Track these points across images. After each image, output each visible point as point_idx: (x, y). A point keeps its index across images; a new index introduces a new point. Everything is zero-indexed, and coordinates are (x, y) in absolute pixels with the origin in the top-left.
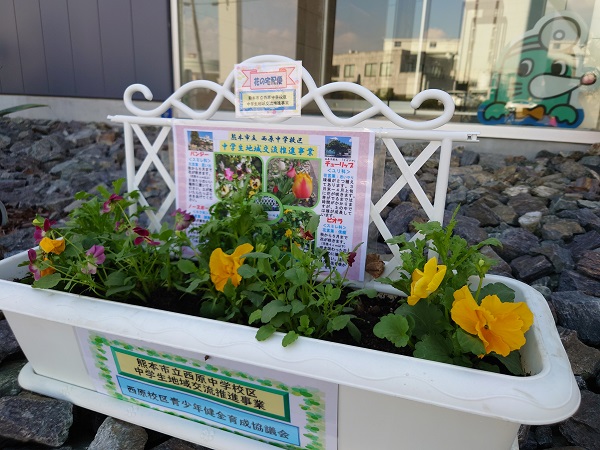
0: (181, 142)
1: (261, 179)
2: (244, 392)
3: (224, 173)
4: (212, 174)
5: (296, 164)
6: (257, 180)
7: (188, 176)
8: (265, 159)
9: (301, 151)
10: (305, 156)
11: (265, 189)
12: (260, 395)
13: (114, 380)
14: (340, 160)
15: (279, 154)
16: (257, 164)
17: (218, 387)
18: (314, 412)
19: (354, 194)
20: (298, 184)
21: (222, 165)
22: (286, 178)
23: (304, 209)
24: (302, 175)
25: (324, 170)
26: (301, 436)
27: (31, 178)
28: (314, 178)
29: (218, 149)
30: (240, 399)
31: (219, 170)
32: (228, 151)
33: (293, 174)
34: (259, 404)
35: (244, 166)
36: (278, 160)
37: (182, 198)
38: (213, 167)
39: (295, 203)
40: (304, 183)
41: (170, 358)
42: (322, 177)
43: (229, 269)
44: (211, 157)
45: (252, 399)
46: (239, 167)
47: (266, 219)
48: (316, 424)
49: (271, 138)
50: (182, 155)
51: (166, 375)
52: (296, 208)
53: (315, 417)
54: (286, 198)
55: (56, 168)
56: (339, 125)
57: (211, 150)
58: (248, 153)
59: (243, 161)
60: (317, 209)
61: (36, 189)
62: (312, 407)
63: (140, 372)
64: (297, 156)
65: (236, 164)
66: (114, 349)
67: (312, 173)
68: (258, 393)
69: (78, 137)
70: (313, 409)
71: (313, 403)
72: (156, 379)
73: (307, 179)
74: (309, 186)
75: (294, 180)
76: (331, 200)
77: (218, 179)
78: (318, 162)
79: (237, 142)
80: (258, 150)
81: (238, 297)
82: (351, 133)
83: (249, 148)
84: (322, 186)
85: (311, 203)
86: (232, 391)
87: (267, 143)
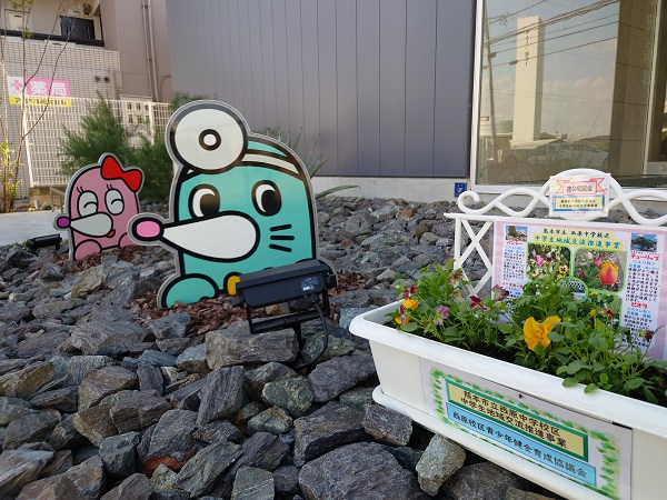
0: (500, 234)
1: (569, 266)
2: (550, 430)
3: (536, 259)
4: (524, 260)
5: (603, 254)
6: (565, 266)
7: (504, 259)
8: (573, 250)
9: (608, 244)
10: (611, 248)
11: (572, 274)
12: (563, 434)
13: (444, 406)
14: (645, 253)
15: (586, 246)
16: (566, 253)
17: (528, 422)
18: (609, 455)
19: (659, 283)
20: (604, 272)
21: (534, 253)
22: (593, 266)
23: (609, 293)
24: (608, 264)
25: (630, 261)
26: (598, 477)
27: (348, 249)
28: (620, 267)
29: (531, 239)
30: (545, 435)
31: (530, 256)
32: (540, 242)
33: (599, 262)
34: (562, 442)
35: (553, 253)
36: (586, 251)
37: (498, 276)
38: (526, 254)
39: (601, 287)
40: (609, 271)
41: (490, 393)
42: (628, 267)
43: (539, 335)
44: (524, 247)
45: (556, 437)
46: (549, 255)
47: (572, 299)
48: (611, 467)
49: (580, 233)
50: (500, 244)
51: (486, 407)
52: (601, 292)
53: (610, 461)
54: (593, 282)
55: (366, 242)
56: (645, 225)
57: (525, 241)
58: (558, 244)
59: (553, 250)
60: (622, 294)
61: (353, 259)
62: (608, 450)
63: (466, 402)
64: (604, 248)
65: (546, 252)
66: (448, 381)
67: (618, 263)
68: (561, 431)
69: (381, 213)
70: (609, 453)
71: (609, 447)
72: (477, 409)
73: (613, 268)
74: (615, 274)
75: (600, 267)
76: (636, 287)
77: (529, 263)
78: (624, 254)
79: (549, 235)
80: (568, 242)
81: (546, 357)
82: (657, 231)
83: (559, 240)
84: (627, 274)
85: (616, 288)
86: (539, 428)
87: (576, 236)
